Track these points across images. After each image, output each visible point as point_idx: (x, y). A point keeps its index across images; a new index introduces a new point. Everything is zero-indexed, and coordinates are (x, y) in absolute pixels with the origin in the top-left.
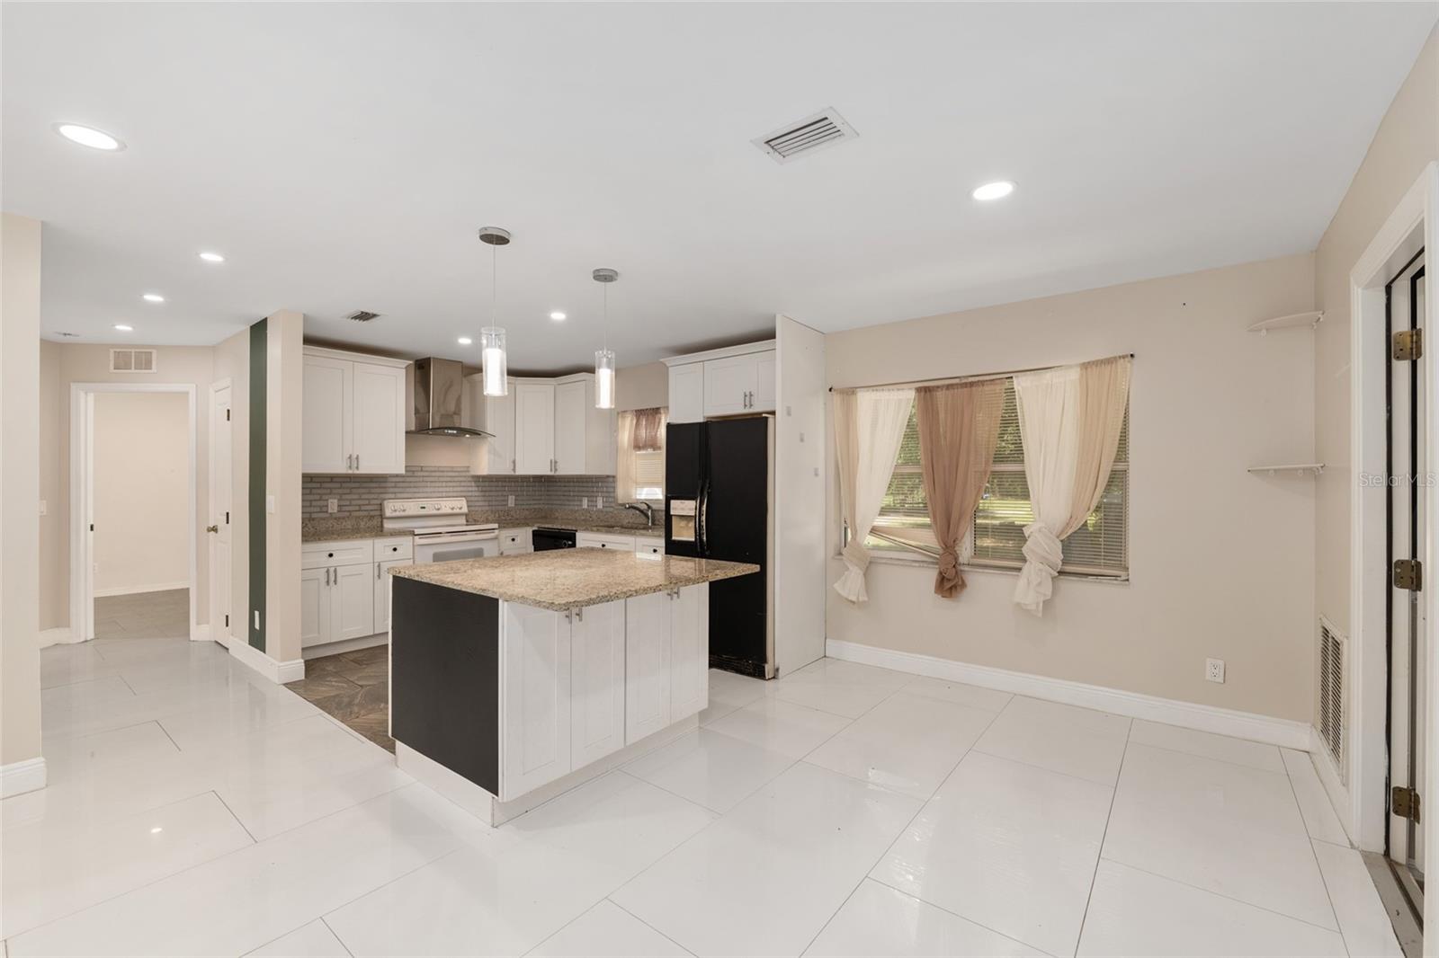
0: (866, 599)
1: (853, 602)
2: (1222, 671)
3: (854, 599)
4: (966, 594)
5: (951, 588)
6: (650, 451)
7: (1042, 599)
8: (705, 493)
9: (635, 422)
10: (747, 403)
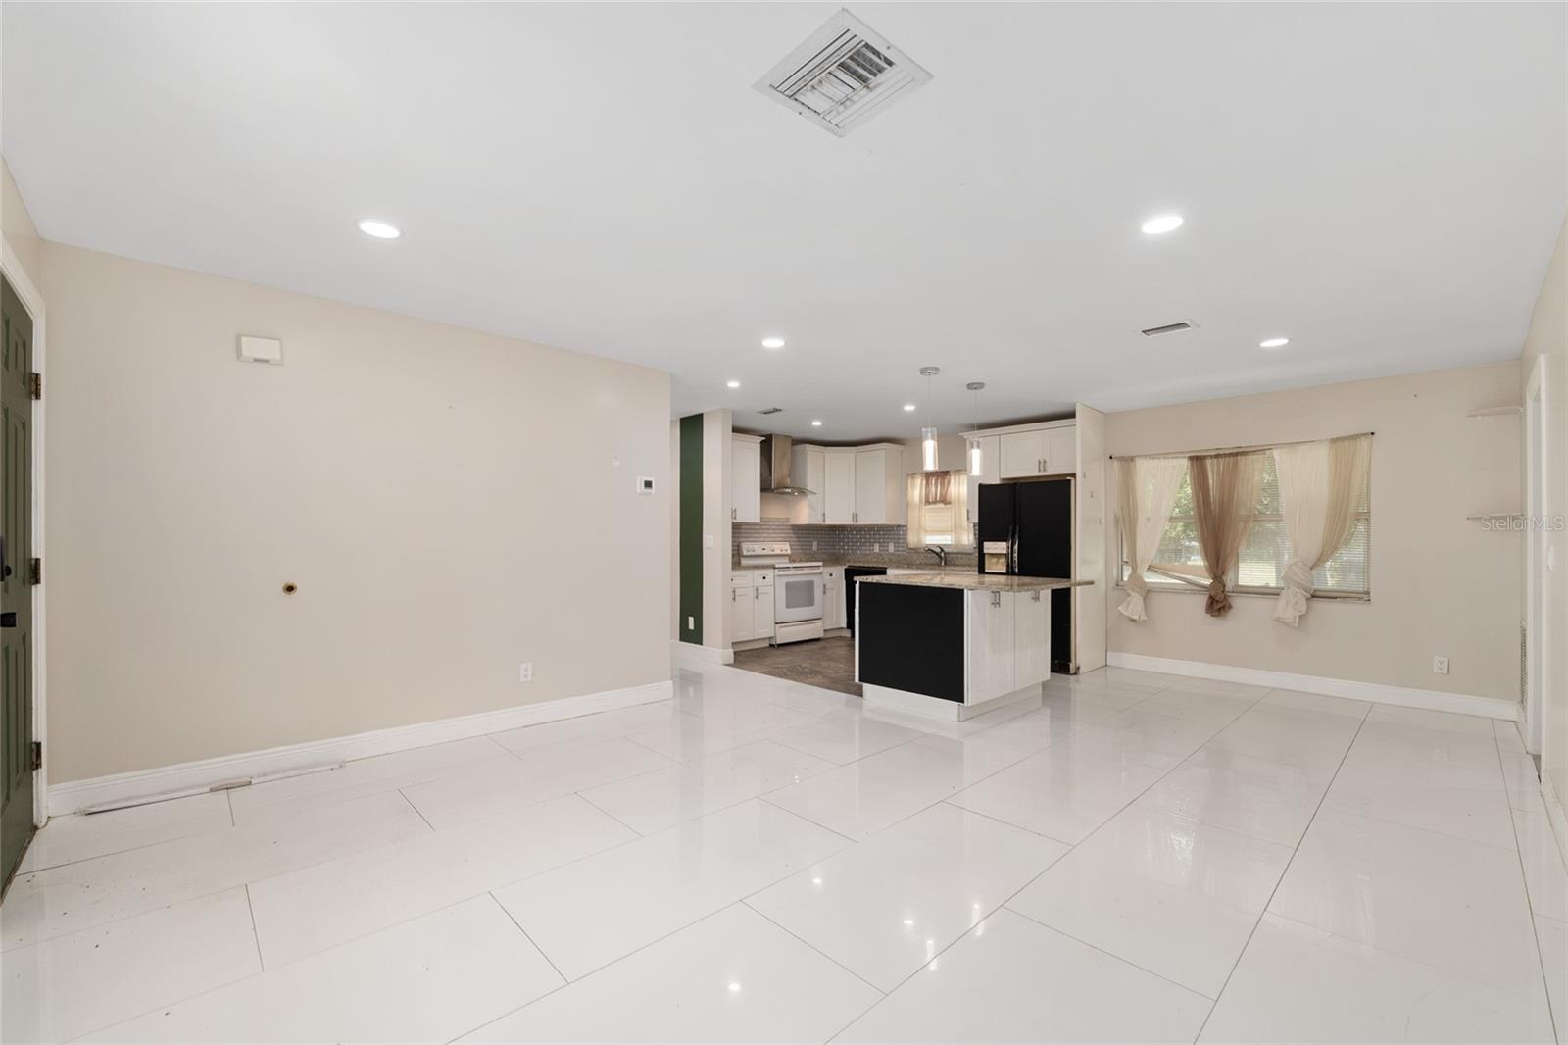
0: (1145, 618)
1: (1134, 620)
2: (1447, 667)
3: (1135, 617)
4: (1232, 613)
5: (1220, 608)
6: (942, 505)
7: (1298, 614)
8: (1017, 537)
9: (924, 482)
10: (1042, 468)
